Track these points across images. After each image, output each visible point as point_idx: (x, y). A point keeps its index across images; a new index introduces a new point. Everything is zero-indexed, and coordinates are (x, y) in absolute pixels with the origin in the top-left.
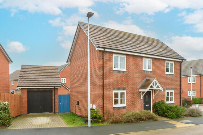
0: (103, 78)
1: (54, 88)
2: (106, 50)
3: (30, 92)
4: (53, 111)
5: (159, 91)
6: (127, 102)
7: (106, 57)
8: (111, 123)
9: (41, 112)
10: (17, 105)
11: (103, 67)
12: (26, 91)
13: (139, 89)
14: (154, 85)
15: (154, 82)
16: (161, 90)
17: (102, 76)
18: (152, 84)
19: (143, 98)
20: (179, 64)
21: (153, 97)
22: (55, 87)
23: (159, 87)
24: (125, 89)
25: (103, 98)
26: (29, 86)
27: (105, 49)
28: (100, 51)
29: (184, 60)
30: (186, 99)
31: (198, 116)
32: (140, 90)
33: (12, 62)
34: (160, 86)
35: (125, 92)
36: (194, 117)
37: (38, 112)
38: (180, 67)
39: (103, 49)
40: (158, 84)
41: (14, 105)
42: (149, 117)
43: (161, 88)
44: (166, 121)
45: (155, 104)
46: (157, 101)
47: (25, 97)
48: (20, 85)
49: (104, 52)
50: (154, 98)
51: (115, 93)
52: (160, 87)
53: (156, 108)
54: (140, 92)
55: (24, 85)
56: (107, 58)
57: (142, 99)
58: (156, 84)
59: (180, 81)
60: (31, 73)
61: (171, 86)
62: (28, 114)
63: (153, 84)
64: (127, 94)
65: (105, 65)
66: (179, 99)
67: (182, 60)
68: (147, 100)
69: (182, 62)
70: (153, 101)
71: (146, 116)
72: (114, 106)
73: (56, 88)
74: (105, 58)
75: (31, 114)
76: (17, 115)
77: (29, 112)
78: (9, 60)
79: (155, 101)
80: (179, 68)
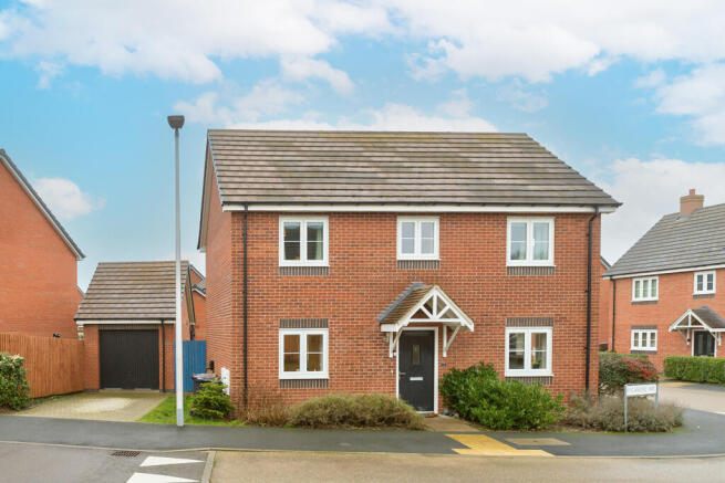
0: (245, 292)
1: (160, 322)
2: (251, 208)
3: (105, 333)
4: (161, 387)
5: (458, 329)
6: (331, 365)
7: (256, 230)
8: (254, 423)
9: (133, 387)
10: (72, 366)
11: (245, 258)
12: (96, 330)
13: (381, 324)
14: (431, 311)
15: (431, 300)
16: (466, 327)
17: (241, 288)
18: (420, 306)
19: (397, 354)
20: (583, 224)
21: (441, 351)
22: (162, 319)
23: (456, 317)
24: (323, 324)
25: (245, 351)
26: (100, 319)
27: (246, 207)
28: (234, 213)
29: (603, 205)
30: (620, 363)
31: (638, 430)
32: (385, 328)
33: (83, 256)
34: (457, 311)
35: (324, 333)
36: (615, 431)
37: (124, 387)
38: (589, 235)
39: (241, 208)
40: (450, 305)
41: (62, 366)
42: (387, 417)
43: (463, 320)
44: (451, 436)
45: (449, 376)
46: (461, 367)
47: (93, 346)
48: (82, 316)
49: (245, 214)
50: (445, 355)
51: (286, 337)
52: (458, 314)
53: (452, 392)
54: (385, 334)
55: (90, 316)
56: (259, 232)
57: (391, 356)
58: (441, 305)
59: (588, 291)
60: (115, 282)
61: (537, 313)
62: (101, 391)
63: (428, 306)
64: (331, 338)
65: (249, 255)
66: (581, 362)
67: (596, 206)
68: (416, 362)
69: (595, 216)
70: (441, 365)
71: (373, 411)
72: (284, 375)
73: (166, 322)
74: (252, 231)
75: (107, 390)
76: (70, 390)
77: (103, 386)
78: (74, 253)
79: (451, 366)
80: (584, 240)
